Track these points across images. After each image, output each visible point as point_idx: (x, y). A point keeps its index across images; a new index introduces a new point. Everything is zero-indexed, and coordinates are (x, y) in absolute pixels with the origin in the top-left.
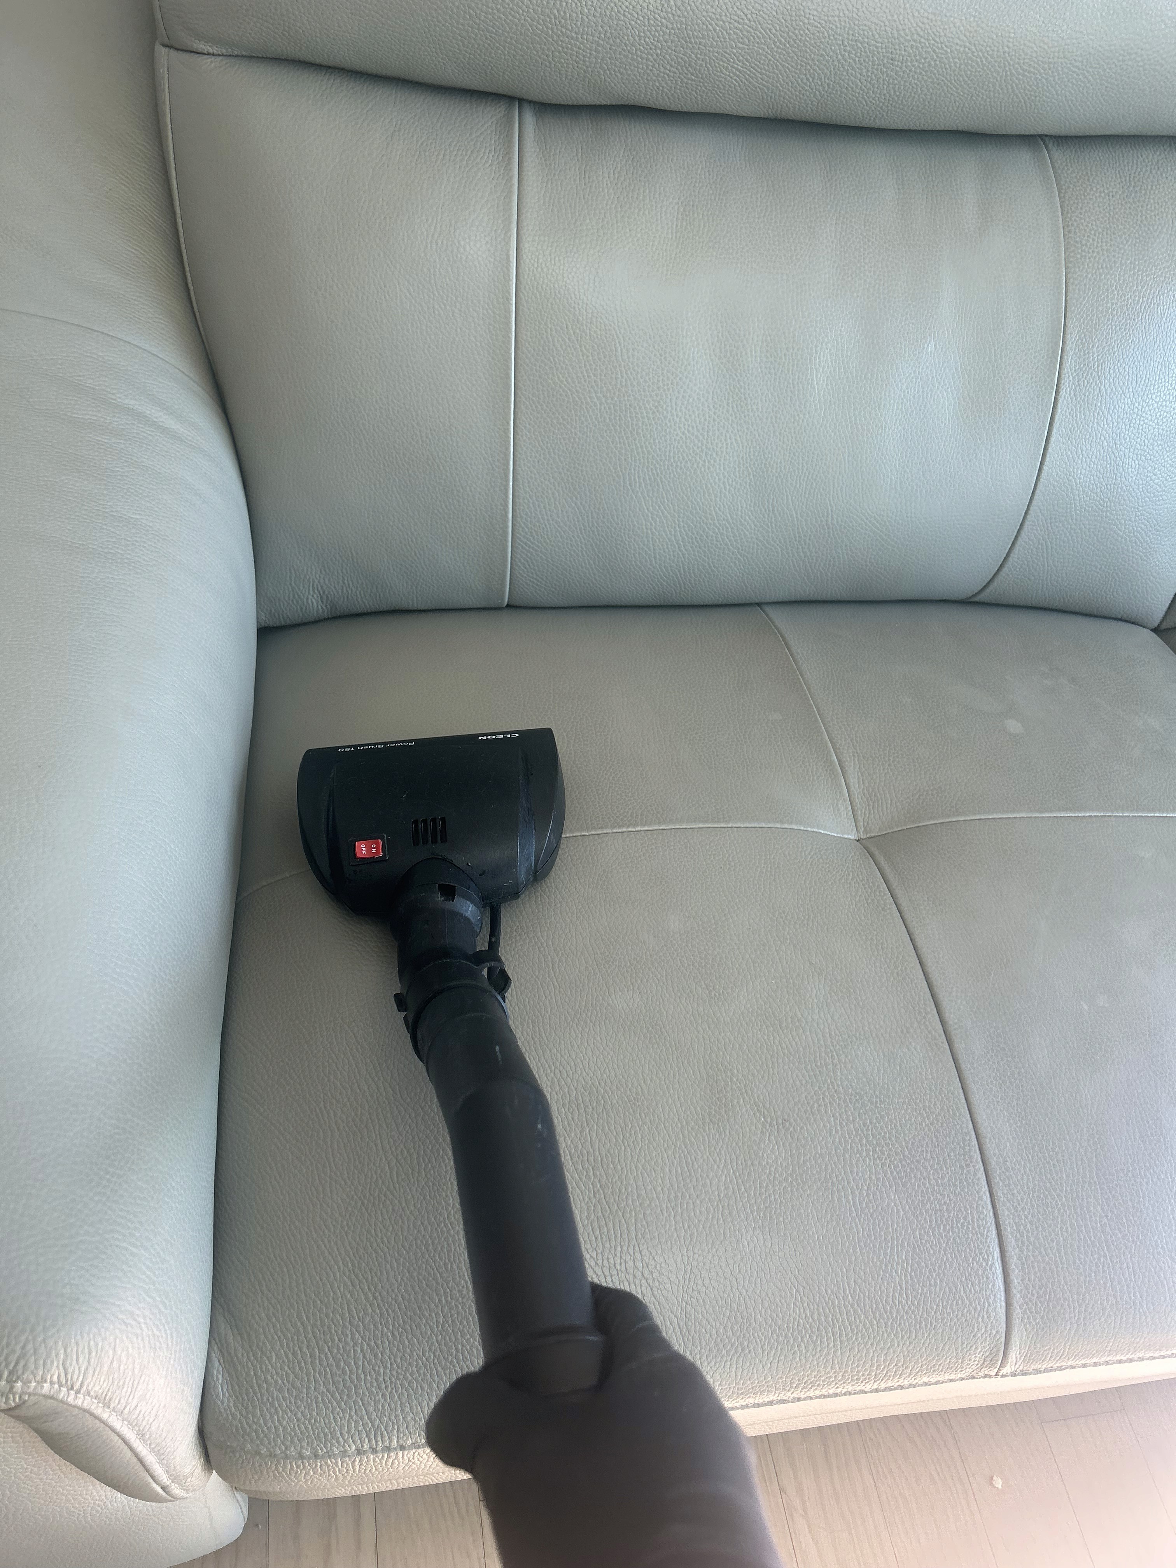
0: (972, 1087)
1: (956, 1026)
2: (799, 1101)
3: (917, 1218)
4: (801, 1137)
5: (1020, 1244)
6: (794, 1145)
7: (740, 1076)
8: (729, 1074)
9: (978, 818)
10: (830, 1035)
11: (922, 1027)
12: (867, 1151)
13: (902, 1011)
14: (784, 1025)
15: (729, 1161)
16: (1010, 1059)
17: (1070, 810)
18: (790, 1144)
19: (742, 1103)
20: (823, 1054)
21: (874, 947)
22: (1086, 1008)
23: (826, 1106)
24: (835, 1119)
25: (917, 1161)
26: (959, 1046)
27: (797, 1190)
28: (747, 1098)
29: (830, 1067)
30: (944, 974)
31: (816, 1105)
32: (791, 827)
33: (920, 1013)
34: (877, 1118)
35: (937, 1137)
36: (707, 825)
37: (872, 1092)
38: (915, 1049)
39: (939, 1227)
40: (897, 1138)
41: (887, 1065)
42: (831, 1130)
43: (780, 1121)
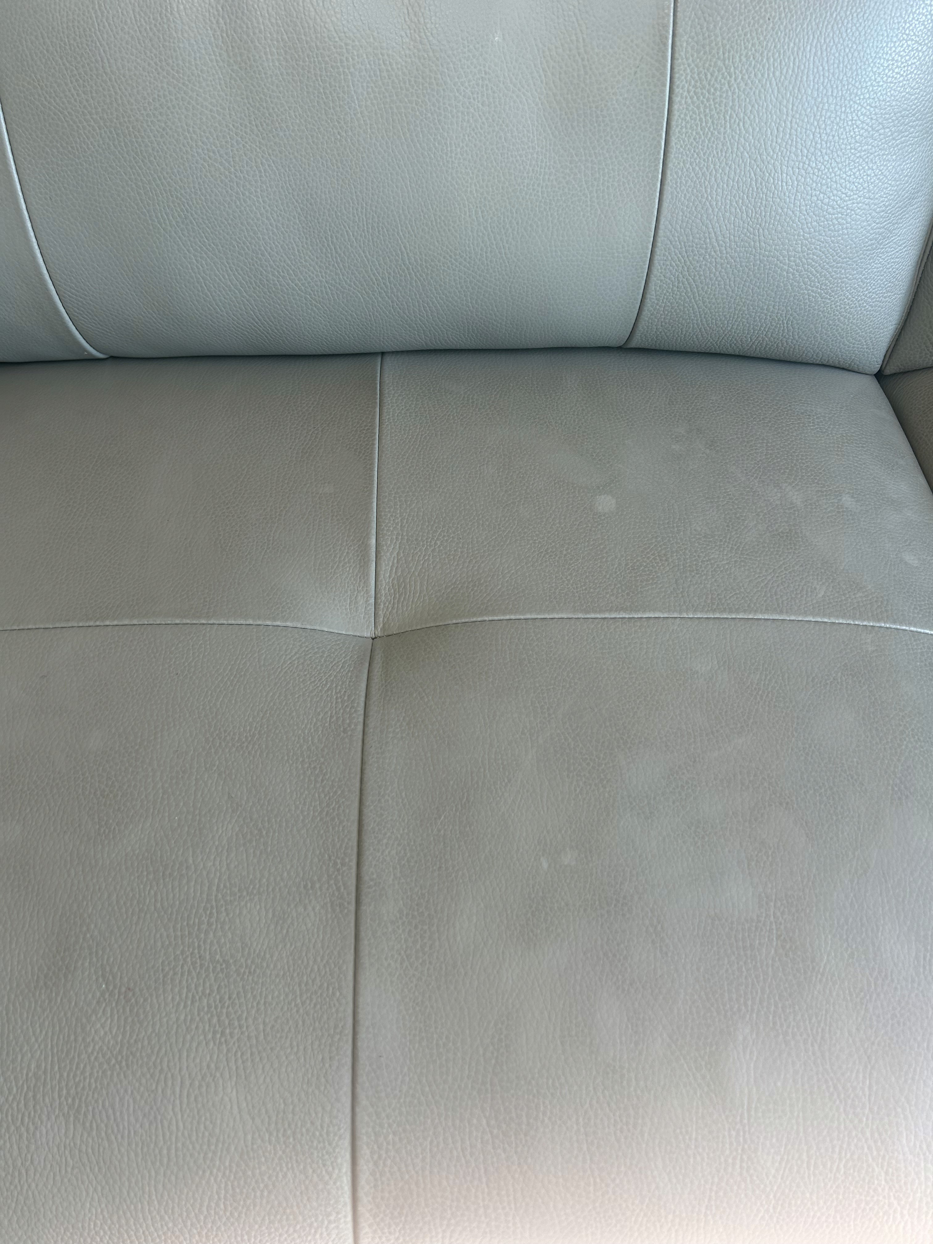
0: (365, 961)
1: (372, 883)
2: (153, 966)
3: (253, 1119)
4: (141, 1011)
5: (376, 1157)
6: (130, 1020)
7: (96, 933)
8: (85, 929)
9: (508, 617)
10: (218, 886)
11: (332, 882)
12: (215, 1033)
13: (316, 860)
14: (167, 873)
15: (50, 1034)
16: (426, 927)
17: (625, 610)
18: (126, 1019)
19: (87, 964)
20: (201, 911)
21: (313, 778)
22: (545, 865)
23: (182, 975)
24: (189, 990)
25: (272, 1049)
26: (367, 909)
27: (118, 1074)
28: (95, 959)
29: (204, 927)
30: (382, 815)
31: (171, 973)
32: (284, 624)
33: (335, 864)
34: (238, 993)
35: (304, 1022)
36: (185, 621)
37: (243, 960)
38: (314, 909)
39: (278, 1131)
40: (255, 1019)
41: (272, 927)
42: (179, 1004)
43: (123, 989)
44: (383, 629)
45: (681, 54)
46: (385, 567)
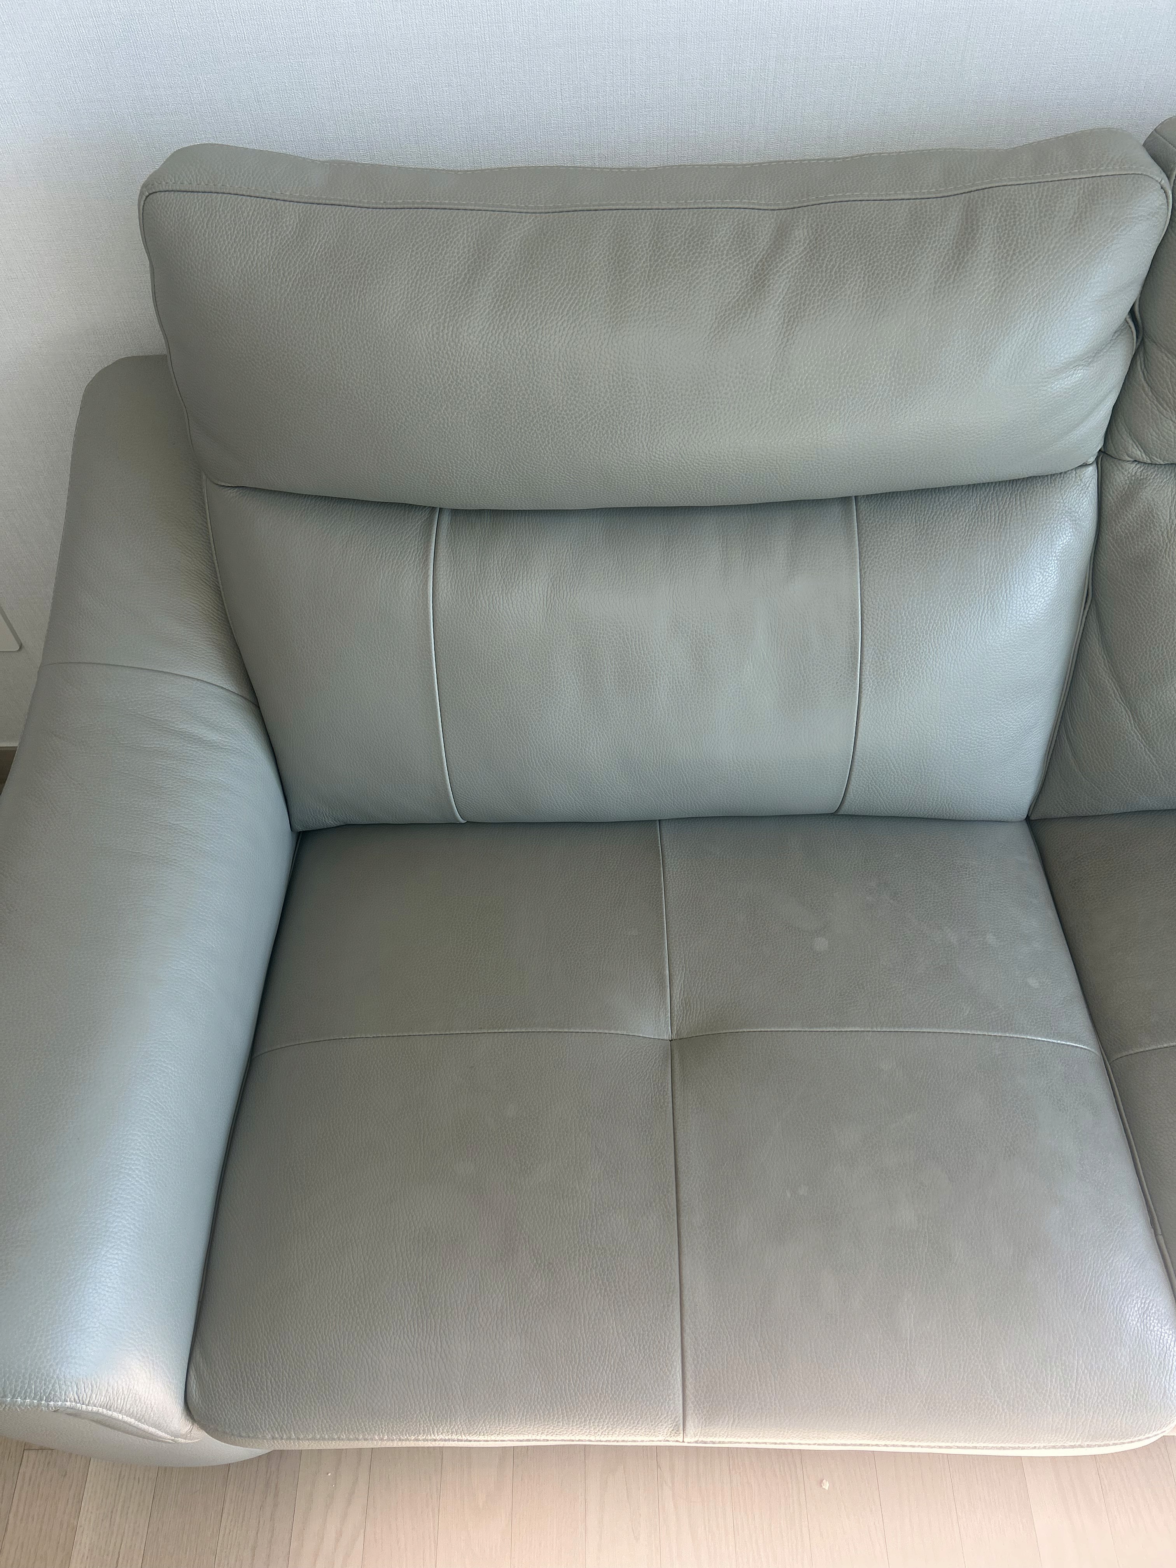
0: (685, 1250)
1: (686, 1204)
2: (562, 1250)
3: (626, 1338)
4: (558, 1276)
5: (696, 1362)
6: (552, 1281)
7: (527, 1230)
8: (520, 1227)
10: (595, 1203)
11: (662, 1203)
12: (601, 1289)
13: (651, 1189)
14: (565, 1195)
15: (507, 1288)
16: (719, 1231)
18: (550, 1280)
19: (524, 1248)
20: (587, 1218)
21: (645, 1138)
22: (789, 1195)
23: (579, 1256)
24: (584, 1265)
25: (634, 1300)
26: (684, 1219)
27: (548, 1312)
28: (528, 1246)
29: (590, 1228)
30: (689, 1162)
31: (573, 1255)
32: (616, 1032)
33: (663, 1191)
34: (613, 1267)
35: (651, 1284)
36: (554, 1030)
37: (614, 1248)
38: (652, 1218)
39: (640, 1346)
40: (623, 1282)
41: (629, 1228)
42: (579, 1273)
43: (547, 1263)
44: (677, 1034)
45: (866, 673)
46: (677, 991)
